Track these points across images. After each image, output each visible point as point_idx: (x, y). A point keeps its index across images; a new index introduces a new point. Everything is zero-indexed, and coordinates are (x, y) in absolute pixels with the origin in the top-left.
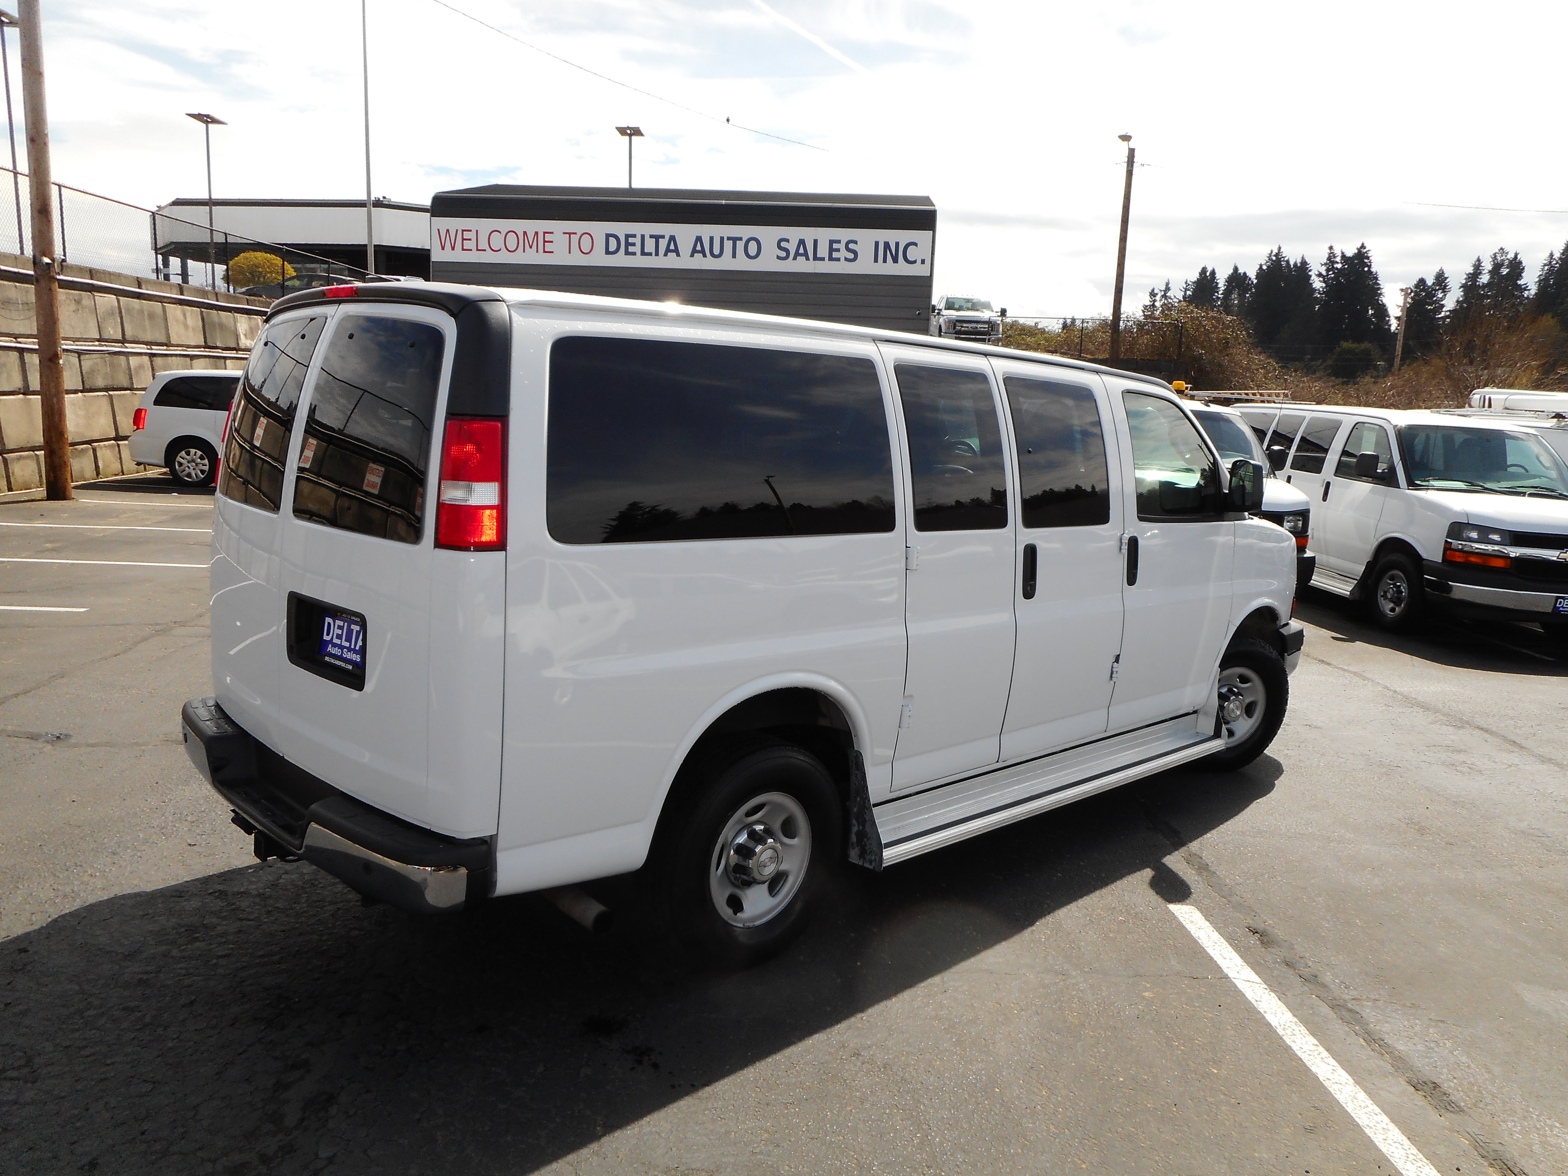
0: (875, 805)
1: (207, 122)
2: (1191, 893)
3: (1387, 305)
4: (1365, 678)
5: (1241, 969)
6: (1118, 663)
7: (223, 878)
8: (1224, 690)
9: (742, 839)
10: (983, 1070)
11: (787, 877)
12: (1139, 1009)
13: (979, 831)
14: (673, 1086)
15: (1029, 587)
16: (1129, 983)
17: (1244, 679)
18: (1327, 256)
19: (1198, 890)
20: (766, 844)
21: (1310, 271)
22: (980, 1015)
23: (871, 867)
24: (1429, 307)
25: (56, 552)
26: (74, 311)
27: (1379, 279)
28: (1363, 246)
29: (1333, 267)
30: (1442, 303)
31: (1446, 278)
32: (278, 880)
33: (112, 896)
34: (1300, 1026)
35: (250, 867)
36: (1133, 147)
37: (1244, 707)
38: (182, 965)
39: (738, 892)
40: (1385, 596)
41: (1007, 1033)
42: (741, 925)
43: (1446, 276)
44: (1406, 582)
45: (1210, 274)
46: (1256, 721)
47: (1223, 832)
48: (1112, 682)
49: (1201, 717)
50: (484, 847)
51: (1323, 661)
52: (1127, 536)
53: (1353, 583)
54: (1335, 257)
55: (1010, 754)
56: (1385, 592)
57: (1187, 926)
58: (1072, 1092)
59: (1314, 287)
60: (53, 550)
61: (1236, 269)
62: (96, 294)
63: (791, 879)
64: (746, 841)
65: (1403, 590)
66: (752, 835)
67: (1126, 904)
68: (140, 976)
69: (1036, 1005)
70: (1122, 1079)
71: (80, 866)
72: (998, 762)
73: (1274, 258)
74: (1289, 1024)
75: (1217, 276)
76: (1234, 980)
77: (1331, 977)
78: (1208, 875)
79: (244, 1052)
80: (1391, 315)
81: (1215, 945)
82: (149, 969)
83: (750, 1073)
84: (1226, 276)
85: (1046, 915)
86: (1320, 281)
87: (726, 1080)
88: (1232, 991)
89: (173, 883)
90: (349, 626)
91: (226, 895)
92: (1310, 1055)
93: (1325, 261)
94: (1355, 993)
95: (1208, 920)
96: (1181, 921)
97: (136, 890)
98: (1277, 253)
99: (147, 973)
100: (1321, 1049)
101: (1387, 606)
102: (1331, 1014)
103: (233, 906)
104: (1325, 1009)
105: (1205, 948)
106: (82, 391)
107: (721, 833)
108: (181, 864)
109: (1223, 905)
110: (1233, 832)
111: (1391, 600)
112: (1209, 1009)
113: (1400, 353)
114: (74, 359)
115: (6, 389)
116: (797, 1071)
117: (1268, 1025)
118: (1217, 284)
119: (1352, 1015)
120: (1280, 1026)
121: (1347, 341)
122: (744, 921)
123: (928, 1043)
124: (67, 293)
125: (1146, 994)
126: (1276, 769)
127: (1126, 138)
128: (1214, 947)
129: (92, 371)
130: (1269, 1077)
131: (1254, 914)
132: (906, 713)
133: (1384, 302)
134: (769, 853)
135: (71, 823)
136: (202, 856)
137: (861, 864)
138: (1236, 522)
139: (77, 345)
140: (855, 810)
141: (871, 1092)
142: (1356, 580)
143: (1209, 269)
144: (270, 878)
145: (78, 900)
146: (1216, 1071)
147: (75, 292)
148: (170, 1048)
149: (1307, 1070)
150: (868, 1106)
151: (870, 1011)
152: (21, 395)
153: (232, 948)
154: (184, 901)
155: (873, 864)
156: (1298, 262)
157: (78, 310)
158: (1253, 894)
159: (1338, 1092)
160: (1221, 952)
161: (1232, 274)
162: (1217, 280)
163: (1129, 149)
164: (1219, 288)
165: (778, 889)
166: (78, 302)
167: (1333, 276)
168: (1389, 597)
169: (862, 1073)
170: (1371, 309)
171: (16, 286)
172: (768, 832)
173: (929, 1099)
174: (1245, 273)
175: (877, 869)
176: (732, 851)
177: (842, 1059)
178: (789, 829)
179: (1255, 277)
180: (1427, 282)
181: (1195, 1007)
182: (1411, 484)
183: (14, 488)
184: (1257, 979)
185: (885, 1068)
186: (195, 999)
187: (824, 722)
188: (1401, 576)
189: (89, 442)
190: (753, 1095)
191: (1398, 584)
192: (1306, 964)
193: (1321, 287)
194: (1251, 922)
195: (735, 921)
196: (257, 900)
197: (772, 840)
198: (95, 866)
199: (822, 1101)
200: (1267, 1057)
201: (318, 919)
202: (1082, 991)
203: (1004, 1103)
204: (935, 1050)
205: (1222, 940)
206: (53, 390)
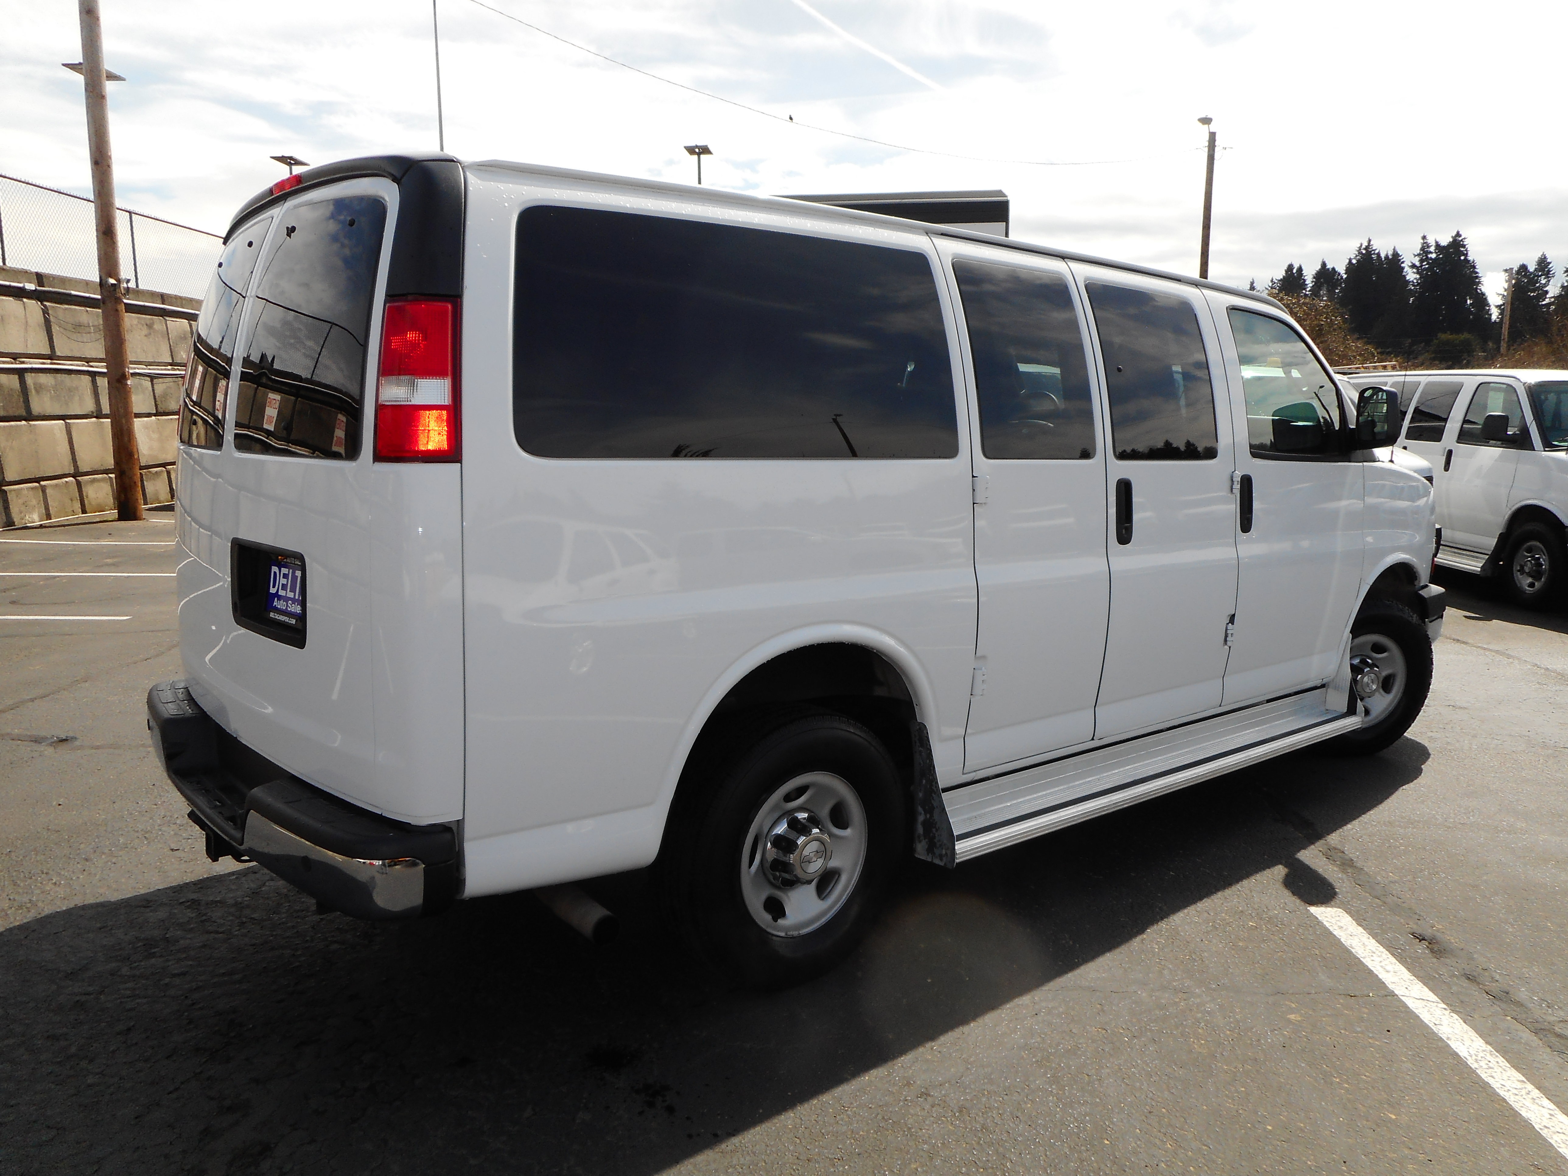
0: (945, 790)
1: (290, 164)
2: (1335, 894)
3: (1487, 294)
4: (1509, 657)
5: (1409, 984)
6: (1233, 624)
7: (199, 886)
8: (1356, 661)
9: (781, 829)
10: (1088, 1115)
11: (839, 875)
12: (1284, 1035)
13: (1073, 821)
14: (690, 1136)
15: (1124, 531)
16: (1268, 1003)
17: (1378, 648)
18: (1420, 246)
19: (1344, 889)
20: (810, 835)
21: (1403, 262)
22: (1080, 1044)
23: (942, 864)
24: (1532, 294)
25: (115, 566)
26: (146, 336)
27: (1477, 267)
28: (1458, 234)
29: (1427, 257)
30: (1545, 289)
31: (1550, 263)
32: (260, 888)
33: (72, 906)
34: (1497, 1056)
35: (233, 873)
36: (1214, 131)
37: (1381, 680)
38: (129, 985)
39: (778, 894)
40: (1522, 571)
41: (1117, 1067)
42: (782, 934)
43: (1548, 261)
44: (1546, 554)
45: (1297, 271)
46: (1395, 697)
47: (1366, 822)
48: (1226, 647)
49: (1331, 692)
50: (448, 836)
51: (1458, 640)
52: (1238, 475)
53: (1484, 559)
54: (1429, 247)
55: (1109, 730)
56: (1522, 567)
57: (1335, 933)
58: (1205, 1145)
59: (1407, 279)
60: (113, 564)
61: (1324, 265)
62: (167, 318)
63: (844, 878)
64: (786, 831)
65: (1543, 563)
66: (794, 824)
67: (1256, 906)
68: (78, 998)
69: (1151, 1030)
70: (1270, 1128)
71: (46, 873)
72: (1093, 739)
73: (1364, 252)
74: (1482, 1054)
75: (1305, 272)
76: (1403, 998)
77: (1527, 993)
78: (1354, 872)
79: (176, 1089)
80: (1491, 304)
81: (1373, 954)
82: (91, 989)
83: (788, 1119)
84: (1314, 272)
85: (1159, 921)
86: (1413, 272)
87: (758, 1129)
88: (1402, 1012)
89: (142, 892)
90: (294, 573)
91: (199, 904)
92: (1516, 1095)
93: (1418, 252)
94: (1562, 1013)
95: (1360, 925)
96: (1327, 926)
97: (101, 899)
98: (1366, 246)
99: (88, 994)
100: (1530, 1087)
101: (1525, 582)
102: (1535, 1040)
103: (204, 918)
104: (1526, 1035)
105: (1361, 959)
106: (155, 415)
107: (753, 821)
108: (157, 871)
109: (1377, 907)
110: (1379, 822)
111: (1529, 575)
112: (1375, 1035)
113: (1506, 336)
114: (147, 383)
115: (79, 412)
116: (849, 1117)
117: (1455, 1055)
118: (1305, 280)
119: (1562, 1041)
120: (1471, 1056)
121: (1446, 333)
122: (786, 929)
123: (1016, 1080)
124: (139, 318)
125: (1292, 1017)
126: (1421, 753)
127: (1206, 121)
128: (1372, 958)
129: (165, 395)
130: (1466, 1124)
131: (1417, 917)
132: (979, 679)
133: (1483, 291)
134: (814, 846)
135: (50, 828)
136: (182, 861)
137: (929, 860)
138: (1365, 463)
139: (150, 369)
140: (921, 795)
141: (943, 1144)
142: (1488, 555)
143: (1296, 266)
144: (252, 885)
145: (33, 911)
146: (1394, 1117)
147: (147, 316)
148: (89, 1086)
149: (1516, 1114)
150: (938, 1162)
151: (943, 1039)
152: (95, 419)
153: (191, 965)
154: (151, 911)
155: (944, 859)
156: (1389, 255)
157: (150, 334)
158: (1412, 893)
159: (1562, 1145)
160: (1381, 964)
161: (1320, 269)
162: (1305, 276)
163: (1210, 132)
164: (1307, 285)
165: (828, 891)
166: (150, 326)
167: (1427, 266)
168: (1527, 571)
169: (932, 1119)
170: (1470, 299)
171: (87, 311)
172: (814, 821)
173: (1018, 1154)
174: (1333, 269)
175: (949, 866)
176: (769, 844)
177: (906, 1100)
178: (839, 817)
179: (1344, 272)
180: (1529, 268)
181: (1357, 1032)
182: (1548, 445)
183: (88, 511)
184: (1432, 997)
185: (960, 1111)
186: (133, 1026)
187: (879, 692)
188: (1539, 547)
189: (163, 465)
190: (791, 1148)
191: (1537, 556)
192: (1492, 978)
193: (1415, 279)
194: (1415, 927)
195: (775, 928)
196: (232, 910)
197: (818, 831)
198: (63, 873)
199: (879, 1156)
200: (1458, 1097)
201: (296, 931)
202: (1208, 1012)
203: (1116, 1160)
204: (1025, 1088)
205: (1381, 948)
206: (121, 411)
